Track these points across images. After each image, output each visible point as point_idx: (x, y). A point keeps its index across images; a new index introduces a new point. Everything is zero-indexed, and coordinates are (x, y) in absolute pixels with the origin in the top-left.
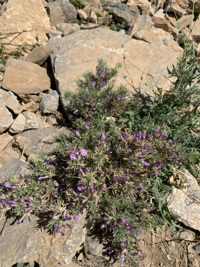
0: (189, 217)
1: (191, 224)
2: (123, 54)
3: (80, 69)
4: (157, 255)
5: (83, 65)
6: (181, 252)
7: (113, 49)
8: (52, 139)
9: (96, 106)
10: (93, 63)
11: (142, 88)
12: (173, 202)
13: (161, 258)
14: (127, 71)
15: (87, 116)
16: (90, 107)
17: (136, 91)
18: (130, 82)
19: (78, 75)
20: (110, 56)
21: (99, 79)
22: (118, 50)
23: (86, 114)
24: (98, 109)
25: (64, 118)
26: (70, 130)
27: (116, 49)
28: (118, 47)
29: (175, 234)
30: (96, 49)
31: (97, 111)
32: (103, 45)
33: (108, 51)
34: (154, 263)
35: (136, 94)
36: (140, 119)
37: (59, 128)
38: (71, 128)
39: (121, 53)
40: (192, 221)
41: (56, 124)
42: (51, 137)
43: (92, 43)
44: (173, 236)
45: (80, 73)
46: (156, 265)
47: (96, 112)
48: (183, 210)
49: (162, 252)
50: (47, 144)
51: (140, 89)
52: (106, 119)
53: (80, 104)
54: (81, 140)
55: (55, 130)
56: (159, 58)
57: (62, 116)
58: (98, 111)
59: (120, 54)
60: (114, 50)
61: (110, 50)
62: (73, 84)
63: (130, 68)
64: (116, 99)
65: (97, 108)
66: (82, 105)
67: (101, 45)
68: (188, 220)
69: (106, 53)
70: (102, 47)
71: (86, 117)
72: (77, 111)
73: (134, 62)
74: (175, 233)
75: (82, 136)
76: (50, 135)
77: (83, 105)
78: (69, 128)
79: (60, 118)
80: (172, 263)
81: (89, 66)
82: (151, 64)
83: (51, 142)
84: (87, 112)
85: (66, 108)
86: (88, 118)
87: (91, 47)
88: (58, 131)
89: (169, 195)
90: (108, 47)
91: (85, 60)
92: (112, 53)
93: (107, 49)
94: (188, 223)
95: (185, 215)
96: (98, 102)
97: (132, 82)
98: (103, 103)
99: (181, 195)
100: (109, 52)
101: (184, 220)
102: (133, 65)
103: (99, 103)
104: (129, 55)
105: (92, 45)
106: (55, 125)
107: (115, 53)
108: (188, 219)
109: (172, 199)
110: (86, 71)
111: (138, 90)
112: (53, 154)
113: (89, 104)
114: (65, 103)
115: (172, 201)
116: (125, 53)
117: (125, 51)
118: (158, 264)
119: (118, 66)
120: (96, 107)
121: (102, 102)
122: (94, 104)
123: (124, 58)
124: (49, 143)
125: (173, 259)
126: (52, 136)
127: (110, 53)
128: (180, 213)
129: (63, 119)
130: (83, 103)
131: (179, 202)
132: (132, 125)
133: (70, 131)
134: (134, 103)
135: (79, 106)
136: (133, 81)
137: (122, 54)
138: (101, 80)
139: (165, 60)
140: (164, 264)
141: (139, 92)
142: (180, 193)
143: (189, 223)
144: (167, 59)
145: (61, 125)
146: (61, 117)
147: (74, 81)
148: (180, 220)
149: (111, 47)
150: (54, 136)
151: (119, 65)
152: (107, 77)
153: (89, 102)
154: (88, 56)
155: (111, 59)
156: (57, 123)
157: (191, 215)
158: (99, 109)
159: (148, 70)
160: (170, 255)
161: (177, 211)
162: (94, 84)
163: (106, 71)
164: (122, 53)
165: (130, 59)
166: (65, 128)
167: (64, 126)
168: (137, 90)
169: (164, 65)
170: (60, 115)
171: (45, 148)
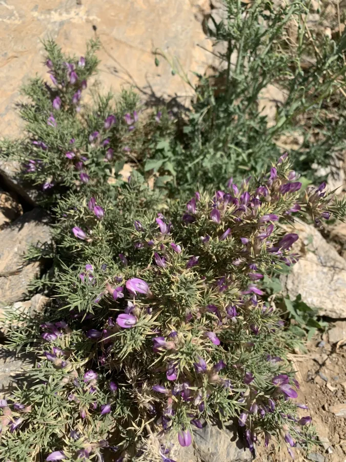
0: (335, 303)
1: (341, 312)
2: (88, 21)
3: (7, 78)
4: (311, 394)
5: (10, 66)
6: (343, 366)
7: (60, 14)
8: (15, 260)
9: (89, 153)
10: (30, 57)
11: (155, 85)
12: (300, 286)
13: (320, 395)
14: (110, 56)
15: (78, 183)
16: (75, 161)
17: (145, 93)
18: (126, 77)
19: (10, 93)
20: (62, 31)
21: (65, 89)
22: (73, 14)
23: (71, 179)
24: (95, 159)
25: (18, 202)
26: (46, 224)
27: (68, 12)
28: (71, 8)
29: (320, 340)
30: (23, 23)
31: (94, 165)
32: (36, 8)
33: (52, 20)
34: (313, 409)
35: (149, 100)
36: (183, 151)
37: (20, 229)
38: (45, 221)
39: (81, 18)
40: (341, 307)
41: (6, 223)
42: (10, 257)
43: (8, 9)
44: (320, 345)
45: (11, 88)
46: (318, 412)
47: (93, 168)
48: (321, 294)
49: (317, 383)
50: (10, 277)
51: (150, 87)
52: (121, 175)
53: (52, 162)
54: (94, 244)
55: (12, 238)
56: (161, 13)
57: (11, 198)
58: (98, 164)
59: (80, 22)
60: (65, 16)
61: (55, 17)
62: (7, 118)
63: (112, 48)
64: (124, 123)
65: (92, 157)
66: (57, 162)
67: (32, 11)
68: (335, 308)
69: (49, 26)
70: (36, 14)
71: (77, 186)
72: (49, 180)
73: (114, 33)
74: (320, 337)
75: (91, 236)
76: (6, 253)
77: (59, 161)
78: (40, 221)
79: (8, 205)
80: (339, 394)
81: (25, 67)
82: (149, 30)
83: (15, 268)
84: (75, 176)
85: (15, 178)
86: (81, 186)
87: (9, 19)
88: (20, 238)
89: (287, 276)
90: (49, 11)
91: (10, 54)
92: (62, 24)
93: (48, 16)
94: (335, 312)
95: (328, 301)
96: (90, 143)
97: (130, 77)
98: (101, 143)
99: (307, 268)
100: (55, 22)
101: (328, 310)
102: (116, 40)
103: (93, 145)
104: (99, 20)
105: (11, 15)
106: (3, 225)
107: (69, 22)
108: (333, 305)
109: (296, 282)
110: (22, 80)
111: (148, 91)
112: (32, 293)
113: (73, 155)
114: (7, 168)
115: (298, 286)
116: (91, 18)
117: (88, 13)
118: (321, 409)
119: (92, 47)
120: (90, 155)
121: (99, 140)
122: (82, 152)
123: (95, 28)
124: (13, 274)
125: (339, 386)
126: (11, 254)
127: (57, 24)
128: (318, 302)
129: (17, 205)
130: (59, 158)
131: (309, 283)
132: (175, 170)
133: (46, 228)
134: (160, 122)
135: (50, 168)
136: (131, 74)
137: (84, 21)
138: (70, 89)
139: (173, 13)
140: (329, 402)
141: (153, 95)
142: (305, 266)
143: (338, 312)
144: (175, 12)
145: (19, 221)
146: (10, 202)
147: (7, 109)
148: (322, 313)
149: (56, 11)
150: (16, 253)
151: (94, 45)
152: (81, 78)
153: (71, 151)
154: (13, 44)
155: (67, 38)
156: (7, 220)
157: (336, 298)
158: (97, 157)
159: (149, 42)
160: (331, 382)
161: (312, 301)
162: (58, 103)
163: (72, 67)
164: (85, 17)
165: (104, 28)
166: (33, 224)
167: (28, 221)
168: (145, 90)
169: (174, 24)
170: (7, 200)
171: (10, 288)
